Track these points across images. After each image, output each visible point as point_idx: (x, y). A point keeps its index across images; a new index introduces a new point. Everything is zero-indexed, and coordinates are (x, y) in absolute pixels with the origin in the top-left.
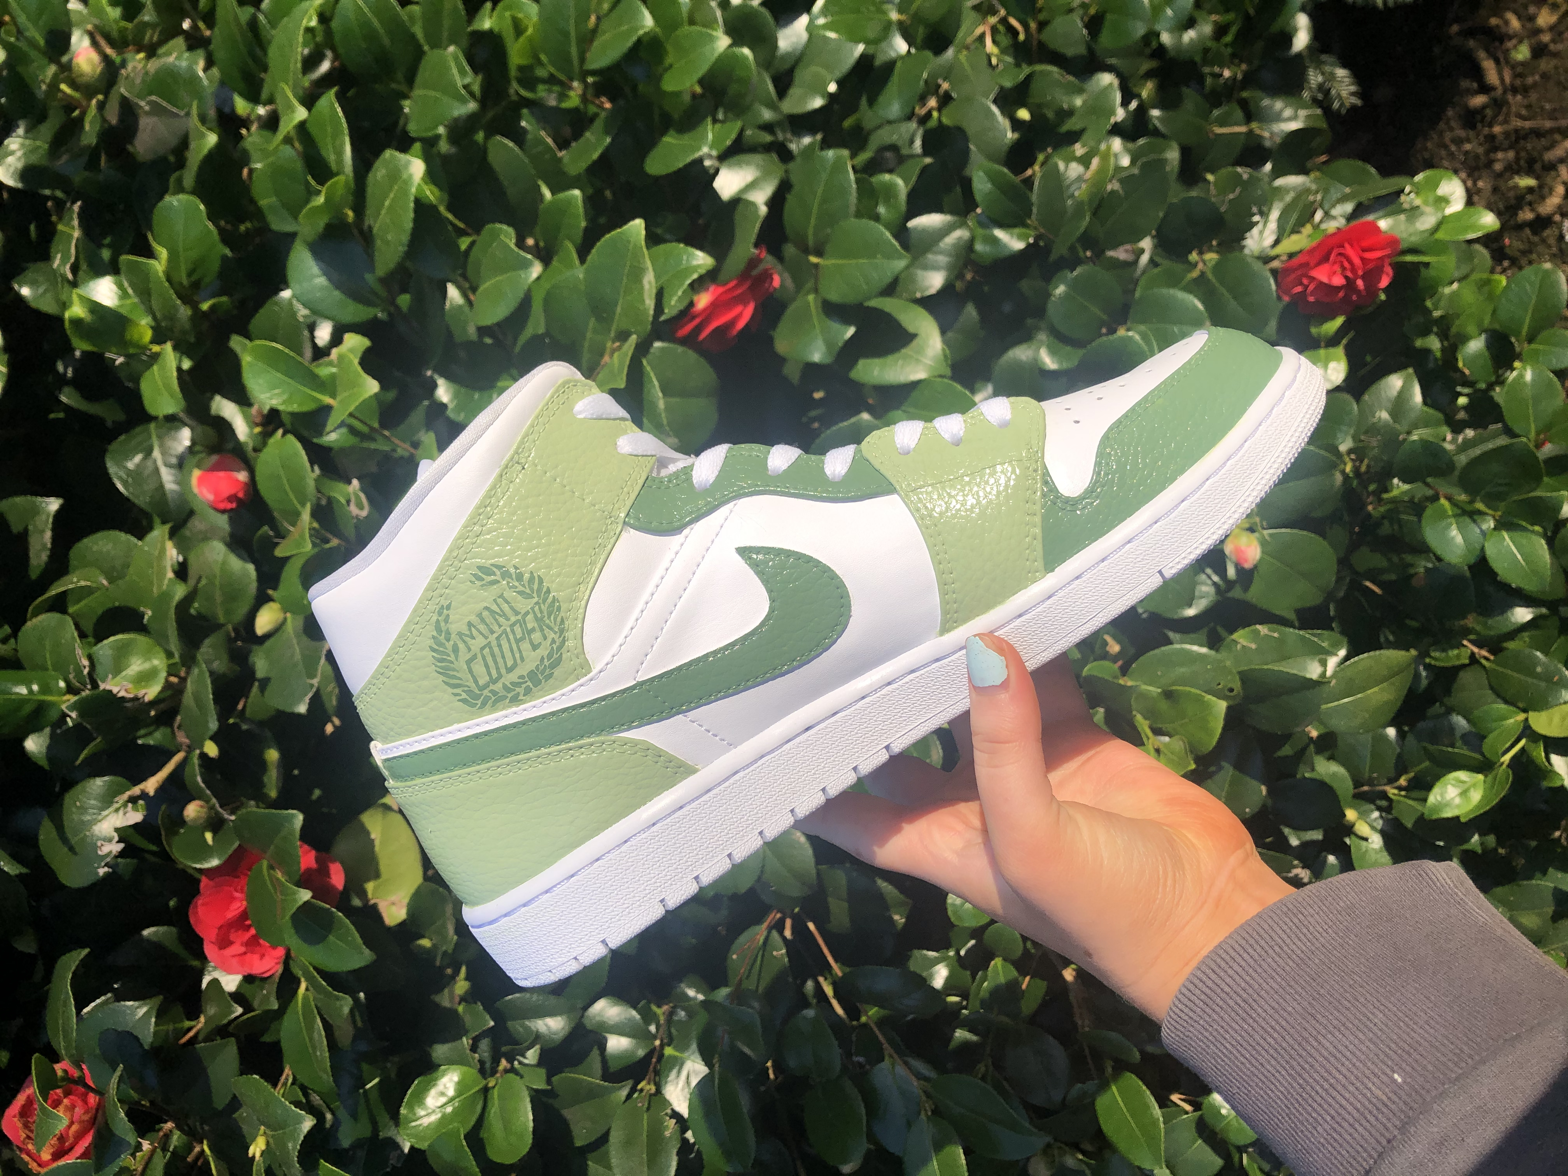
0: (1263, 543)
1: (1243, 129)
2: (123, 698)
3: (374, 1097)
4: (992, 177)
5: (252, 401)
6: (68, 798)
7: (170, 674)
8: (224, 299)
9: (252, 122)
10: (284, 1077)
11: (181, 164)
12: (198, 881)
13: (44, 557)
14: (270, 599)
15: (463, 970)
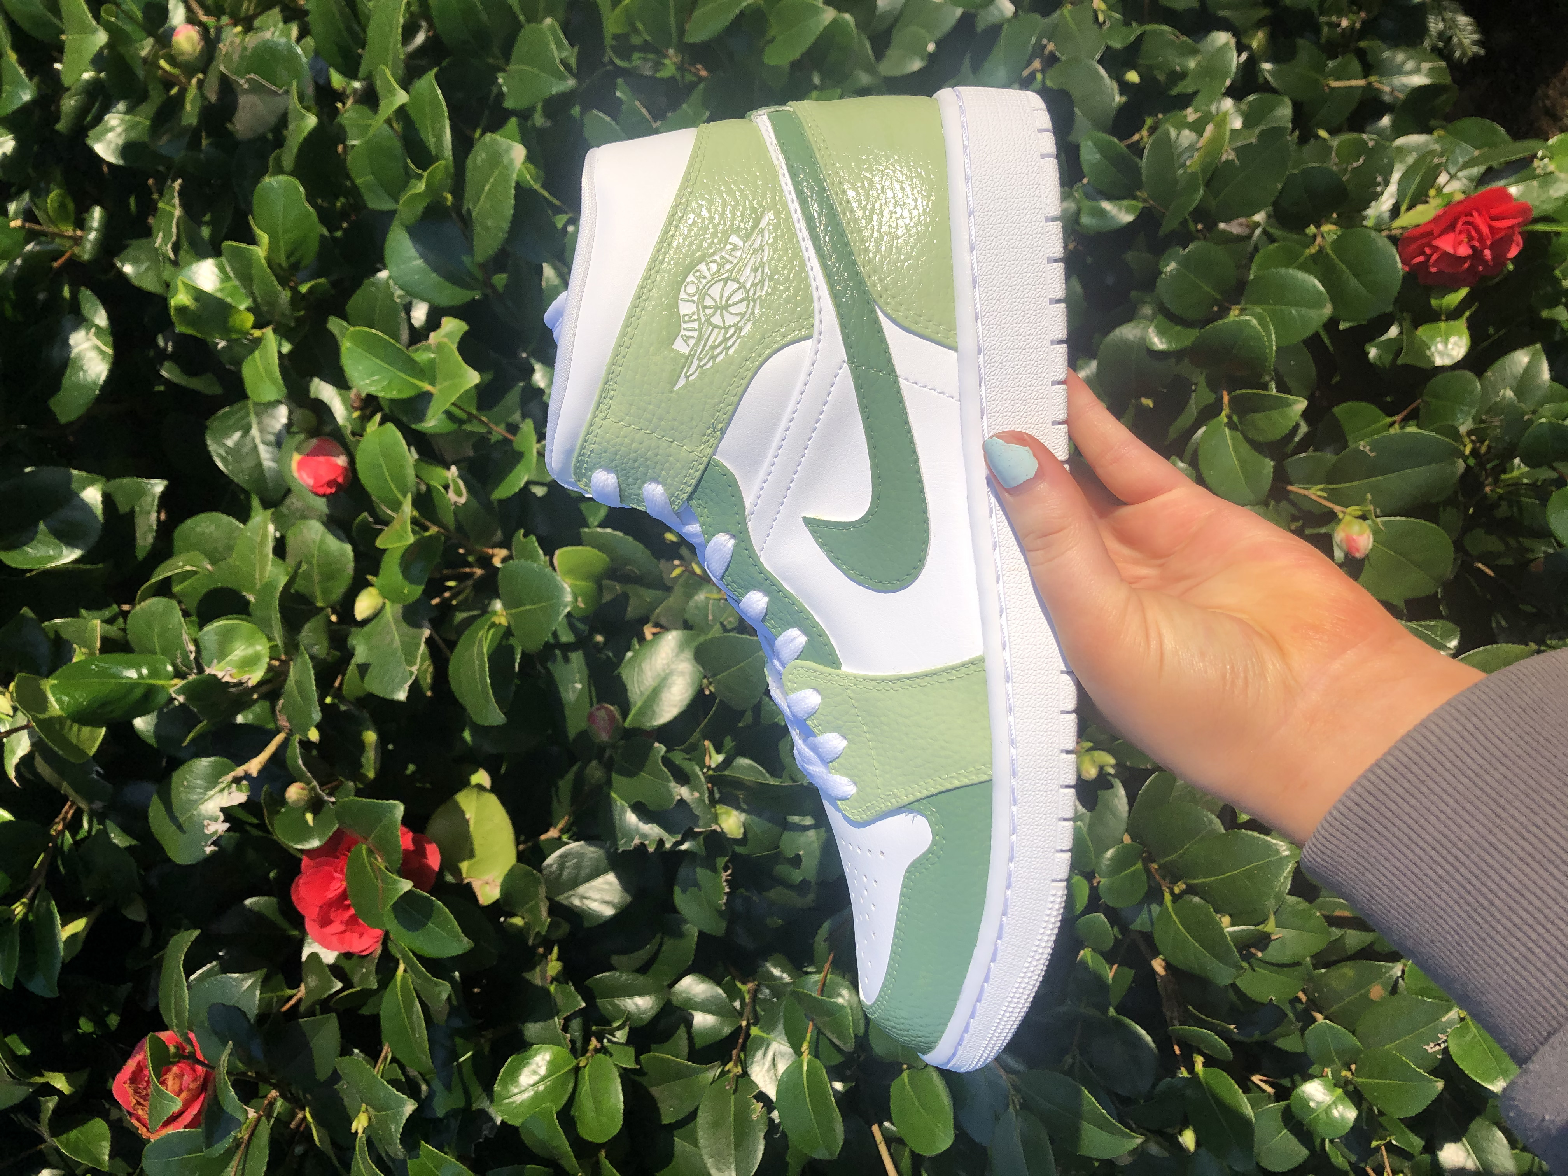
0: (1376, 532)
1: (1361, 83)
2: (227, 682)
3: (467, 1071)
4: (1101, 147)
5: (350, 384)
6: (176, 776)
7: (271, 658)
8: (322, 280)
9: (348, 97)
10: (383, 1054)
11: (279, 142)
12: (300, 860)
13: (150, 538)
14: (369, 584)
15: (556, 950)
